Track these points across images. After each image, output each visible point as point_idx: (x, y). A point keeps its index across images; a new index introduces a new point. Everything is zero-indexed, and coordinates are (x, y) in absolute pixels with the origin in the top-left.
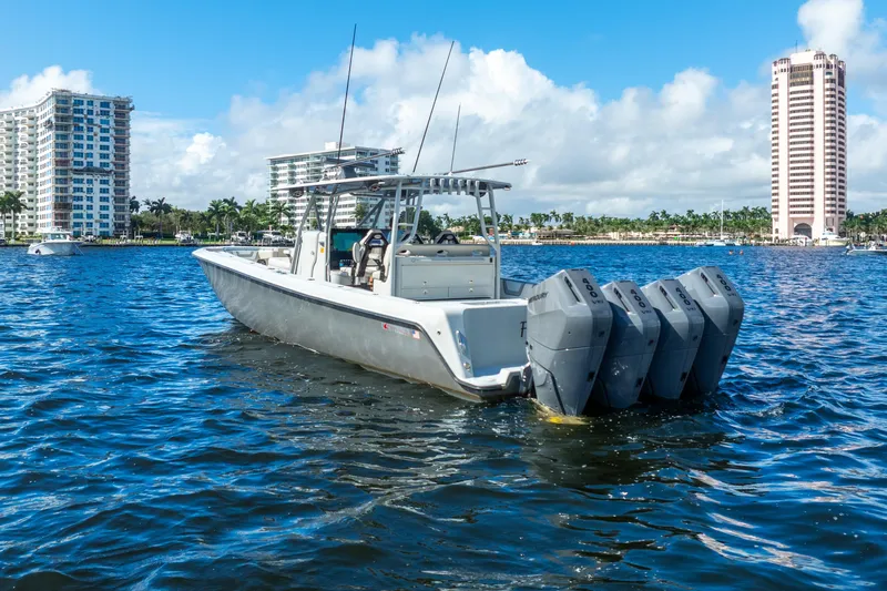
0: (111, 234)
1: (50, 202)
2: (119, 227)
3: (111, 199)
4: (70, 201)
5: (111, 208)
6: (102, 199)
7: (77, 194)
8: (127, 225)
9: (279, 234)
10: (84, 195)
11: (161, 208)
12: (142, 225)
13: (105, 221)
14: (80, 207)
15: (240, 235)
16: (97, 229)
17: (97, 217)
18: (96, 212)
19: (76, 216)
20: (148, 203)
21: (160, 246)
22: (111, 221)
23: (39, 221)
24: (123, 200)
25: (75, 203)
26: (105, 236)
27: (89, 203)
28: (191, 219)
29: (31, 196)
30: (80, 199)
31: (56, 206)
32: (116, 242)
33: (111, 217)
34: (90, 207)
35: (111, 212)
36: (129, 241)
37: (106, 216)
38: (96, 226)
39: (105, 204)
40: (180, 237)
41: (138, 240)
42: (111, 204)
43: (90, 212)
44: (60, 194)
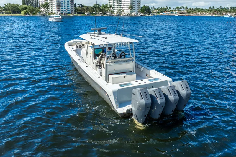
0: (70, 13)
1: (56, 5)
2: (72, 11)
3: (70, 4)
4: (60, 5)
5: (70, 6)
6: (68, 4)
7: (62, 3)
8: (74, 11)
9: (110, 13)
10: (63, 3)
11: (82, 6)
12: (78, 10)
13: (69, 9)
14: (62, 6)
15: (101, 13)
16: (67, 12)
17: (67, 8)
18: (66, 7)
19: (62, 8)
20: (78, 5)
21: (82, 16)
22: (70, 9)
23: (53, 10)
24: (73, 4)
25: (61, 5)
26: (69, 13)
27: (65, 5)
28: (89, 9)
29: (51, 3)
30: (62, 4)
31: (57, 6)
32: (72, 15)
33: (70, 8)
34: (65, 6)
35: (70, 7)
36: (74, 15)
37: (69, 8)
38: (67, 11)
39: (68, 5)
40: (86, 14)
41: (76, 14)
42: (70, 5)
43: (65, 7)
44: (58, 3)
